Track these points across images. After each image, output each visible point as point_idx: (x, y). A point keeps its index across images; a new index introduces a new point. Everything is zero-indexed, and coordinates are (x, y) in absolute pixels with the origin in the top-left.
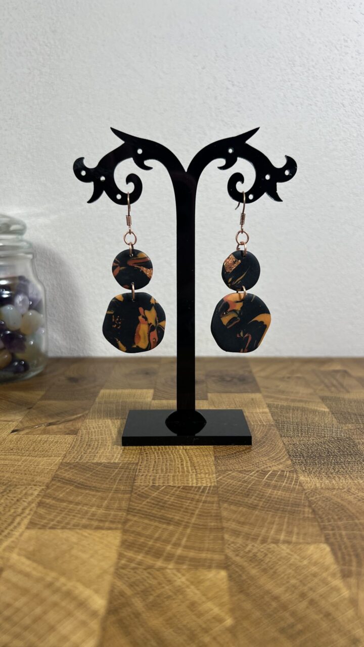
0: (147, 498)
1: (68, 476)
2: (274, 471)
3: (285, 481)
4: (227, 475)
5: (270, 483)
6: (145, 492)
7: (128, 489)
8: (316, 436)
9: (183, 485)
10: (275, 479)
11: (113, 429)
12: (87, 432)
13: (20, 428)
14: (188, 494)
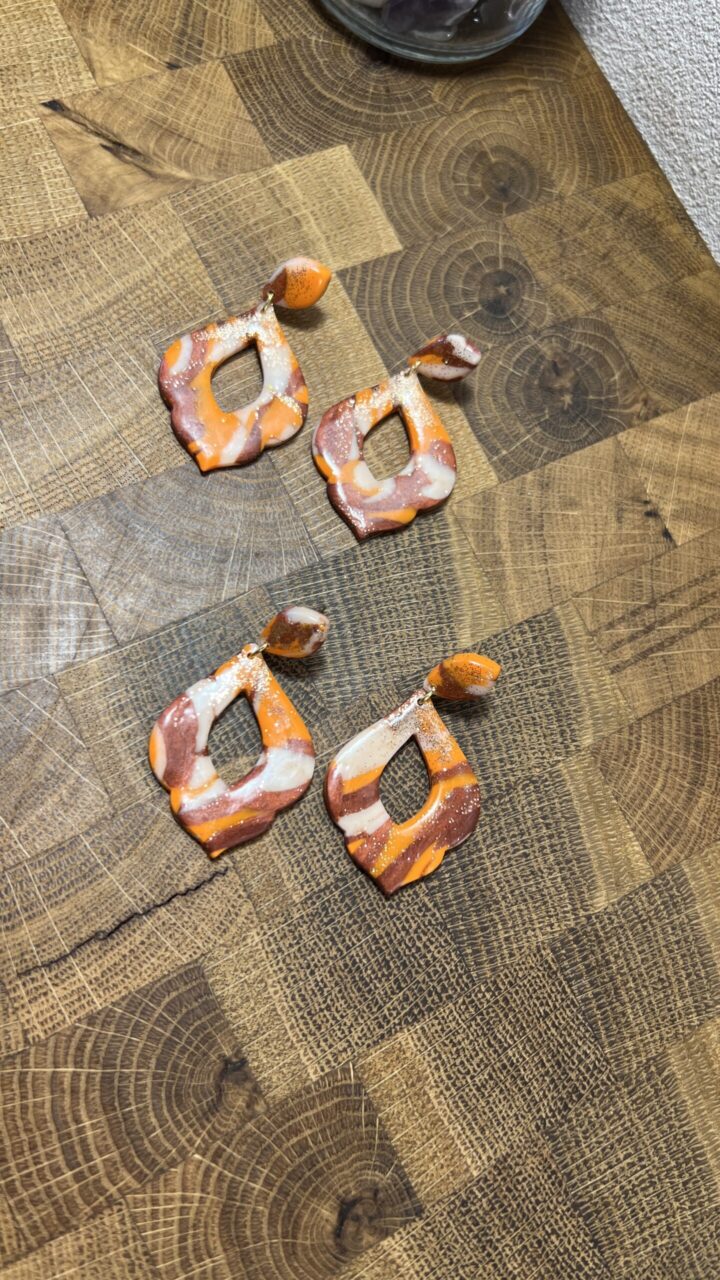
11: (145, 268)
12: (112, 230)
13: (69, 106)
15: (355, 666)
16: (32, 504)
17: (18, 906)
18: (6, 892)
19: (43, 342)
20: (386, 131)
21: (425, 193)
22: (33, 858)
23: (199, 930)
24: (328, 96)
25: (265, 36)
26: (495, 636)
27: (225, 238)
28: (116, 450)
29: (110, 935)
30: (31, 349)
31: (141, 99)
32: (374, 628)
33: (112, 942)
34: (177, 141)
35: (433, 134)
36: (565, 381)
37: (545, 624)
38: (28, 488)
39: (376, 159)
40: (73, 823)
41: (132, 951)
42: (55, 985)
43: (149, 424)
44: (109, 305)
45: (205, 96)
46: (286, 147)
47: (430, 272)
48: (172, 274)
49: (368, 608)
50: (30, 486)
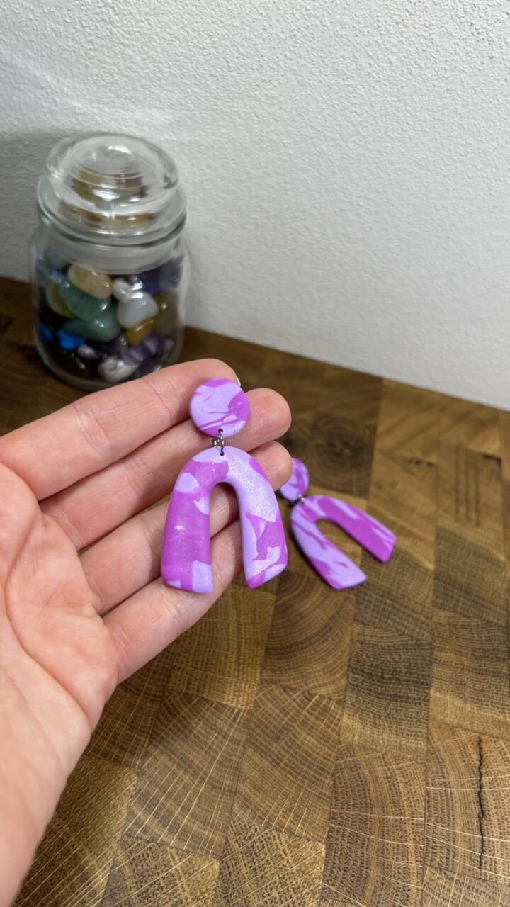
0: (175, 716)
2: (322, 697)
3: (326, 720)
4: (269, 692)
5: (308, 719)
6: (175, 705)
7: (158, 694)
8: (393, 629)
9: (218, 700)
10: (316, 713)
14: (219, 721)
15: (415, 615)
16: (248, 685)
17: (445, 843)
18: (435, 843)
22: (425, 817)
23: (501, 770)
28: (247, 630)
29: (483, 812)
32: (403, 595)
33: (487, 813)
36: (339, 447)
37: (441, 533)
40: (419, 786)
41: (496, 807)
42: (493, 855)
43: (244, 607)
50: (238, 679)
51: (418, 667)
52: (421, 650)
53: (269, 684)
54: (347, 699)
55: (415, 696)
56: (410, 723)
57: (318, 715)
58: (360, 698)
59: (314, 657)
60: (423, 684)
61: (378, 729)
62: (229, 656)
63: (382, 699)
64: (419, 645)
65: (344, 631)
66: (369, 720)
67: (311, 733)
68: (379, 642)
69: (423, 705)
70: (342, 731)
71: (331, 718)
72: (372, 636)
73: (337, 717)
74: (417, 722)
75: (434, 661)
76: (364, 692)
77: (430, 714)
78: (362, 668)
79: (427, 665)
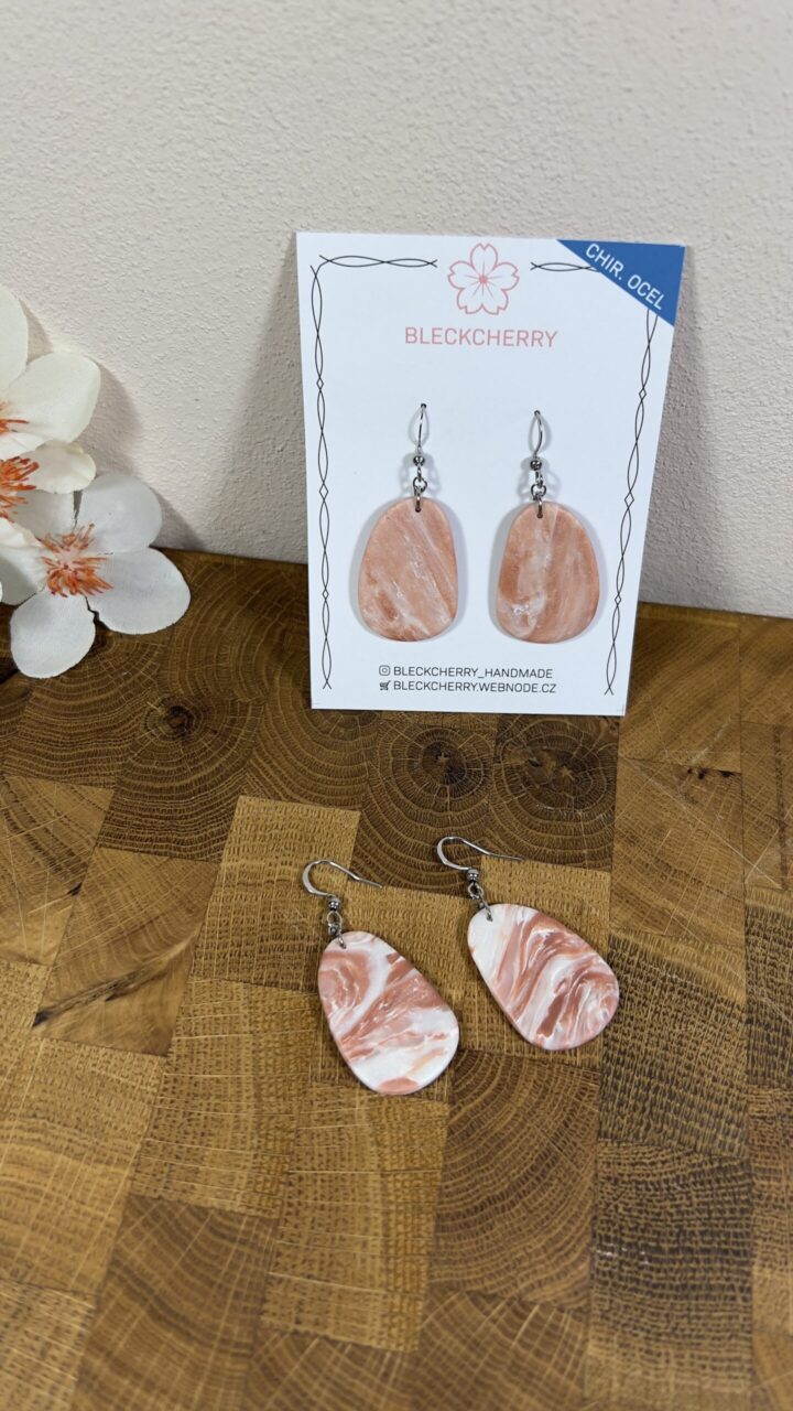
0: (277, 1382)
1: (139, 1261)
2: (544, 1306)
3: (555, 1356)
4: (446, 1309)
5: (522, 1359)
6: (277, 1358)
7: (244, 1340)
8: (675, 1143)
9: (353, 1339)
10: (536, 1344)
11: (244, 1041)
12: (190, 1045)
13: (52, 1004)
14: (357, 1382)
15: (715, 1106)
16: (406, 1301)
19: (258, 1183)
20: (249, 757)
21: (322, 763)
24: (188, 781)
25: (102, 796)
26: (748, 968)
27: (260, 952)
28: (399, 1185)
30: (257, 1198)
31: (88, 937)
32: (688, 1067)
34: (145, 932)
35: (276, 722)
36: (550, 764)
37: (757, 921)
38: (389, 1295)
39: (268, 780)
43: (392, 1137)
44: (258, 1096)
45: (120, 881)
46: (211, 847)
47: (392, 804)
48: (265, 1021)
49: (667, 1060)
50: (388, 1290)
51: (725, 1220)
52: (729, 1181)
53: (444, 1292)
54: (594, 1305)
55: (722, 1282)
56: (717, 1342)
57: (541, 1349)
58: (617, 1300)
59: (528, 1225)
60: (737, 1253)
61: (656, 1362)
62: (370, 1244)
63: (661, 1296)
64: (725, 1170)
65: (581, 1162)
66: (638, 1346)
67: (530, 1388)
68: (648, 1176)
69: (739, 1301)
70: (587, 1377)
71: (567, 1350)
72: (633, 1165)
73: (577, 1346)
74: (730, 1338)
75: (756, 1200)
76: (625, 1288)
77: (757, 1317)
78: (619, 1236)
79: (742, 1211)
